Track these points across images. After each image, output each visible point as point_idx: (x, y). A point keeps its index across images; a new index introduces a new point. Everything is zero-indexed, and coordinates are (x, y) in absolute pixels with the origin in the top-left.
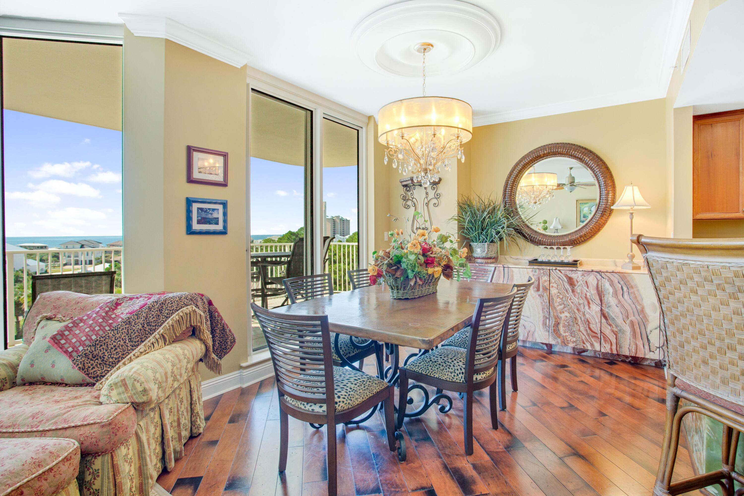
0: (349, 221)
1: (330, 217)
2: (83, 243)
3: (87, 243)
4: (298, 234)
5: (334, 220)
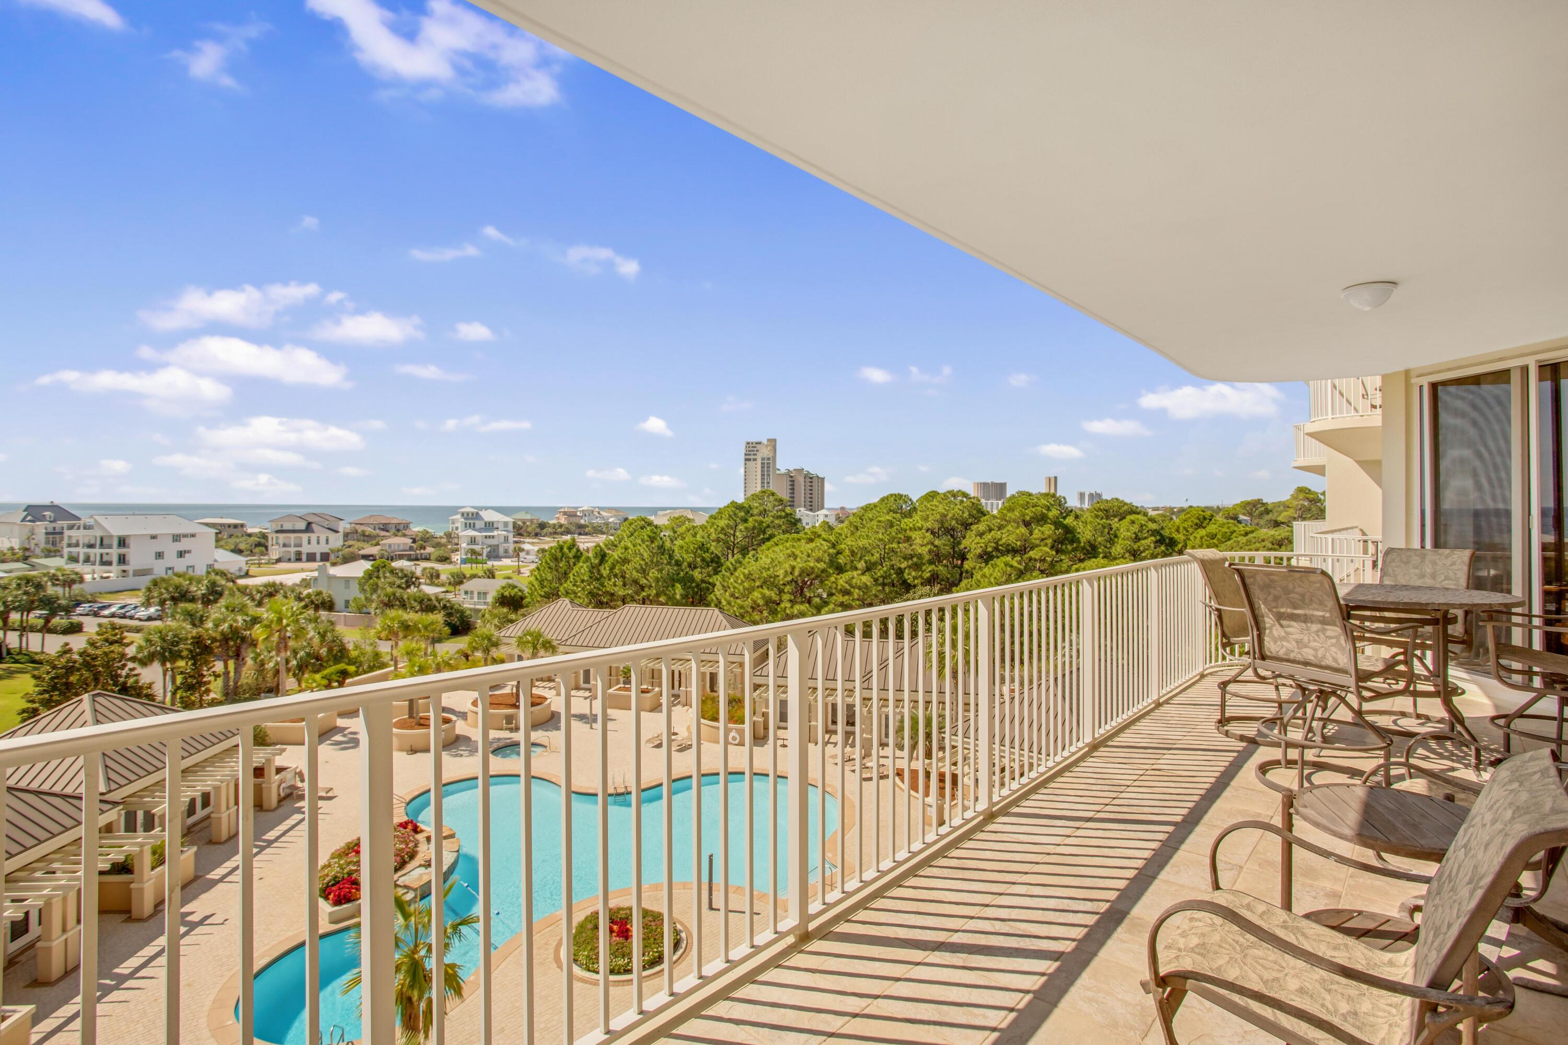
0: (823, 479)
1: (783, 471)
2: (310, 520)
3: (318, 519)
4: (750, 507)
5: (791, 479)
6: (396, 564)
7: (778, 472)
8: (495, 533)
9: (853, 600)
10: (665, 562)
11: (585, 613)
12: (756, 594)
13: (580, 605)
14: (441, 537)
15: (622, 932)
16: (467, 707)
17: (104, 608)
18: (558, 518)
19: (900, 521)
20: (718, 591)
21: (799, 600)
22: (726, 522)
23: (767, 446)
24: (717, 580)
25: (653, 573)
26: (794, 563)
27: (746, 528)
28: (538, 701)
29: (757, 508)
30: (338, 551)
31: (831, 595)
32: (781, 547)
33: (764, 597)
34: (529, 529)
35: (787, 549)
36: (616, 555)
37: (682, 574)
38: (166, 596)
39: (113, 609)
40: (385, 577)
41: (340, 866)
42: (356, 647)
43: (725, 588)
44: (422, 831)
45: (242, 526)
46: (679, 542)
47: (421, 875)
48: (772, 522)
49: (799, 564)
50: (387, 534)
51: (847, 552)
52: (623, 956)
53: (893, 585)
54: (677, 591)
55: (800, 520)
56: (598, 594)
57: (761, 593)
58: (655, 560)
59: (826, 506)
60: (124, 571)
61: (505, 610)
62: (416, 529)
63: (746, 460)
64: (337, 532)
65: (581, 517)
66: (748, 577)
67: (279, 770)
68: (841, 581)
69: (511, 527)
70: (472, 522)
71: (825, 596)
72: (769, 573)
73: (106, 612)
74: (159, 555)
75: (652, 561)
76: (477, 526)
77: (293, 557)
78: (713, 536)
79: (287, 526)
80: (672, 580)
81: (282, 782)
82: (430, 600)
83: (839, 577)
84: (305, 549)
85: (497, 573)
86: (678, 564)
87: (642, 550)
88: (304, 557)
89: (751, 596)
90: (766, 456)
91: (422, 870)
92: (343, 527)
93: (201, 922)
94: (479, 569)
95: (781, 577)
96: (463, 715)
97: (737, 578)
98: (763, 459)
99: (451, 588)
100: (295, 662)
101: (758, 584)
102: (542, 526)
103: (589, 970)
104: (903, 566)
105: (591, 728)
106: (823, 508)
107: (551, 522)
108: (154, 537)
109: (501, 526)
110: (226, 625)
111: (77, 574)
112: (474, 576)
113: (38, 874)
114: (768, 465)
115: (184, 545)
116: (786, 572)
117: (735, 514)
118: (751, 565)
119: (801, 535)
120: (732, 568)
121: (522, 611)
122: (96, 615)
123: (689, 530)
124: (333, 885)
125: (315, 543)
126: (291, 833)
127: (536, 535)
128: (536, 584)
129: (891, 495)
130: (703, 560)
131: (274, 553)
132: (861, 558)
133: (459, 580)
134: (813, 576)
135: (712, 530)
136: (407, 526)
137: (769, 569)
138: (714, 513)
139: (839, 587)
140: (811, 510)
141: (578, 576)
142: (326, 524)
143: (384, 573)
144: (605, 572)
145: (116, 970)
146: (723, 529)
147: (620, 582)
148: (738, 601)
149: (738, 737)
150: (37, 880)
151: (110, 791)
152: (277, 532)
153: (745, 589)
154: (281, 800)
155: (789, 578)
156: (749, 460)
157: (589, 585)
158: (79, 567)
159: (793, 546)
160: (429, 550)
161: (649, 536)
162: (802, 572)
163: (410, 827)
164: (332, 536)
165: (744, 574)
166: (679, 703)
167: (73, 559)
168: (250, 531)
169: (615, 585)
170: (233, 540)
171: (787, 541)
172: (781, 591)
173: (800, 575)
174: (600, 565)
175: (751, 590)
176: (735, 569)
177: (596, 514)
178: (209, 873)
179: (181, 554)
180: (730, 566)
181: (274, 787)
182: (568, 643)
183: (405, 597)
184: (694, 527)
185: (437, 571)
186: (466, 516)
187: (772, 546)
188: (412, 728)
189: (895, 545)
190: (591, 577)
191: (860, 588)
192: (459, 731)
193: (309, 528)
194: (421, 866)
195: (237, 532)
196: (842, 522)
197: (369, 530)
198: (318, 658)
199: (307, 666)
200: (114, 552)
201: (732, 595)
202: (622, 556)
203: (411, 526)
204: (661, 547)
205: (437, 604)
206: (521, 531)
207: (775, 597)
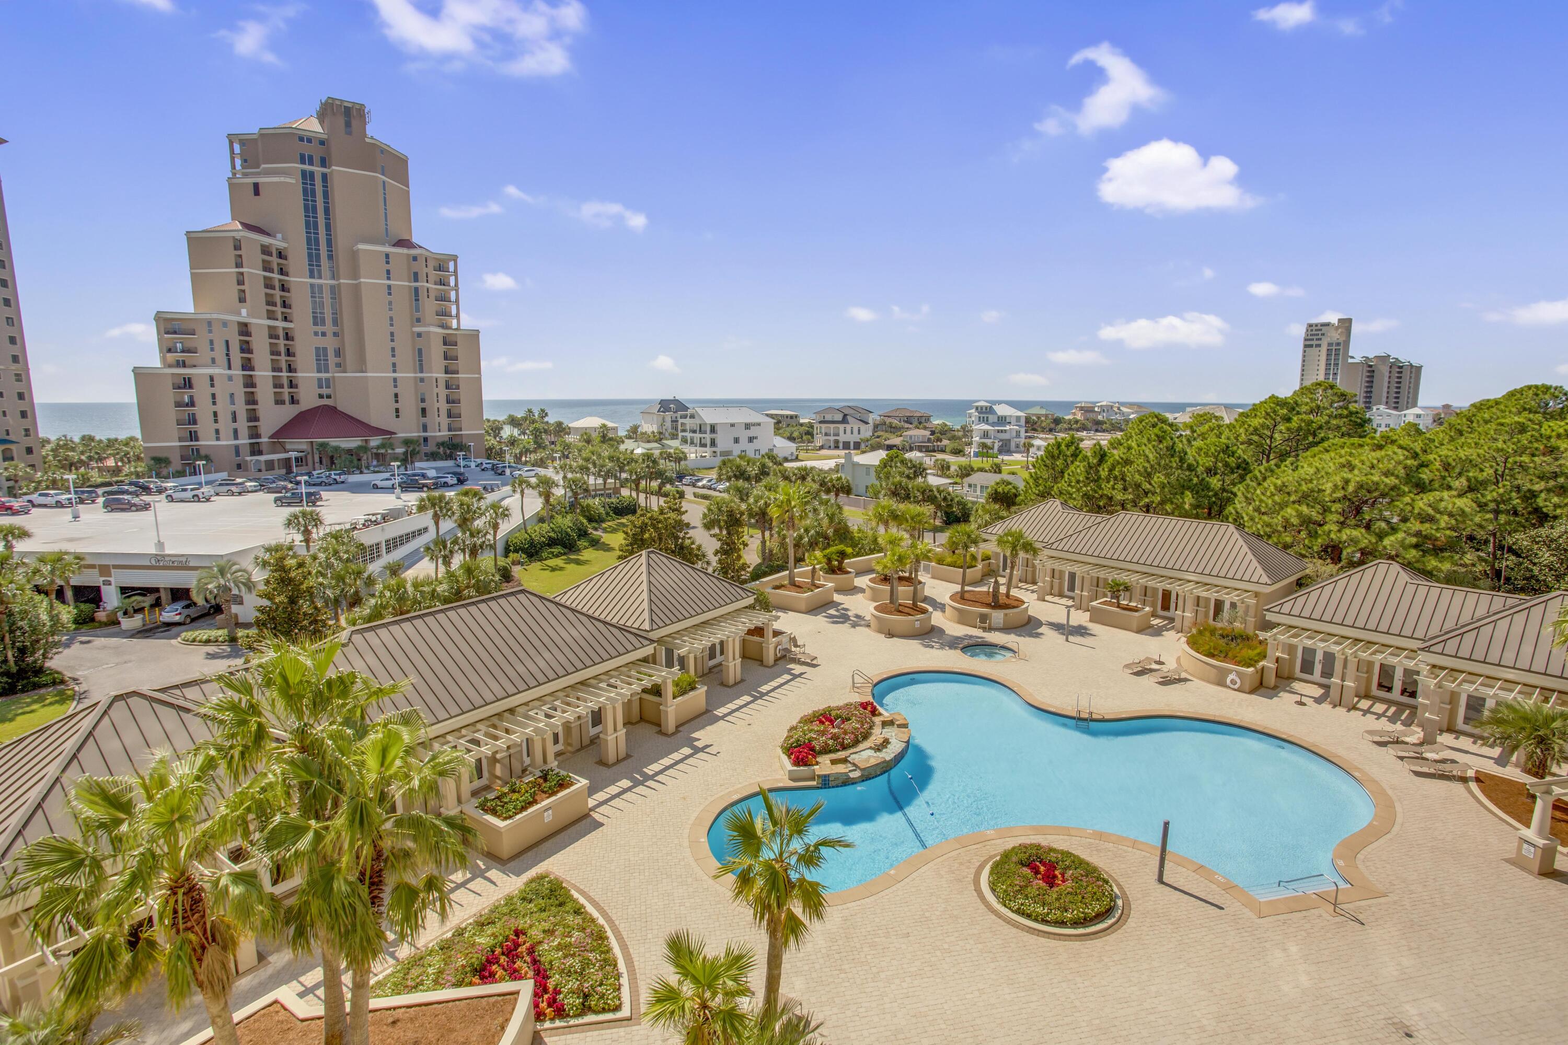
0: (1419, 369)
1: (1358, 359)
2: (846, 413)
3: (852, 412)
4: (1296, 403)
5: (1370, 369)
6: (908, 455)
7: (1350, 361)
8: (1008, 427)
9: (1437, 530)
10: (1174, 465)
11: (1076, 516)
12: (1289, 510)
13: (1075, 508)
14: (958, 431)
15: (1048, 877)
16: (945, 599)
17: (698, 480)
18: (1074, 414)
19: (1540, 424)
20: (1239, 503)
21: (1353, 522)
22: (1261, 421)
23: (1337, 328)
24: (1239, 489)
25: (1159, 478)
26: (1350, 476)
27: (1288, 429)
28: (1015, 603)
29: (1307, 404)
30: (868, 441)
31: (1405, 520)
32: (1333, 454)
33: (1300, 515)
34: (1044, 425)
35: (1341, 457)
36: (1117, 454)
37: (1195, 480)
38: (730, 474)
39: (704, 482)
40: (896, 467)
41: (803, 731)
42: (860, 531)
43: (1249, 501)
44: (880, 714)
45: (796, 416)
46: (1198, 443)
47: (870, 757)
48: (1327, 423)
49: (1356, 477)
50: (910, 426)
51: (1437, 465)
52: (1044, 905)
53: (1516, 513)
54: (1186, 500)
55: (1370, 420)
56: (1094, 497)
57: (1297, 511)
58: (1163, 462)
59: (1419, 404)
60: (715, 452)
61: (997, 506)
62: (936, 422)
63: (1306, 346)
64: (867, 423)
65: (1099, 413)
66: (1280, 489)
67: (776, 633)
68: (1422, 503)
69: (1023, 422)
70: (985, 416)
71: (1395, 520)
72: (1310, 486)
73: (700, 484)
74: (736, 440)
75: (1159, 464)
76: (990, 420)
77: (832, 445)
78: (1243, 437)
79: (829, 417)
80: (1184, 487)
81: (778, 644)
82: (931, 491)
83: (1418, 497)
84: (842, 438)
85: (1004, 468)
86: (1190, 468)
87: (1147, 452)
88: (841, 445)
89: (1282, 513)
90: (1334, 340)
91: (870, 753)
92: (873, 418)
93: (702, 749)
94: (987, 463)
95: (1328, 492)
96: (941, 607)
97: (1266, 489)
98: (1330, 344)
99: (958, 480)
100: (806, 539)
101: (1293, 498)
102: (1057, 421)
103: (1005, 906)
104: (1536, 487)
105: (1067, 640)
106: (1414, 405)
107: (1067, 417)
108: (732, 425)
109: (1013, 421)
110: (763, 502)
111: (683, 453)
112: (981, 470)
113: (603, 685)
114: (1337, 352)
115: (753, 432)
116: (1336, 486)
117: (1275, 412)
118: (1287, 475)
119: (1367, 440)
120: (1260, 478)
121: (1013, 509)
122: (694, 486)
123: (1212, 430)
124: (796, 747)
125: (848, 434)
126: (779, 690)
127: (1051, 430)
128: (1031, 481)
129: (1529, 387)
130: (1226, 465)
131: (819, 441)
132: (1460, 474)
133: (966, 472)
134: (1376, 494)
135: (1242, 430)
136: (928, 419)
137: (1311, 481)
138: (1246, 410)
139: (1416, 511)
140: (1396, 408)
141: (1073, 476)
142: (858, 416)
143: (896, 463)
144: (1104, 473)
145: (645, 770)
146: (1256, 429)
147: (1119, 486)
148: (1265, 518)
149: (1238, 681)
150: (600, 689)
151: (652, 630)
152: (820, 422)
153: (1275, 503)
154: (777, 660)
155: (1339, 494)
156: (1311, 346)
157: (1085, 486)
158: (686, 449)
159: (1351, 454)
160: (945, 442)
161: (1157, 435)
162: (1361, 486)
163: (869, 708)
164: (863, 427)
165: (1275, 485)
166: (1173, 628)
167: (684, 441)
168: (802, 421)
169: (1114, 489)
170: (789, 429)
171: (1342, 447)
172: (1326, 510)
173: (1356, 492)
174: (1099, 465)
175: (1283, 506)
176: (1265, 479)
177: (1115, 409)
178: (715, 710)
179: (751, 440)
180: (1258, 474)
181: (772, 647)
182: (1054, 547)
183: (910, 486)
184: (1219, 426)
185: (948, 463)
186: (979, 409)
187: (1320, 452)
188: (890, 613)
189: (1525, 458)
190: (1087, 478)
191: (1451, 515)
192: (934, 622)
193: (844, 420)
194: (871, 748)
195: (793, 422)
196: (1441, 424)
197: (895, 422)
198: (826, 537)
199: (816, 544)
200: (708, 437)
201: (1257, 510)
202: (1124, 457)
203: (932, 419)
204: (1171, 449)
205: (938, 496)
206: (1035, 426)
207: (1315, 515)
